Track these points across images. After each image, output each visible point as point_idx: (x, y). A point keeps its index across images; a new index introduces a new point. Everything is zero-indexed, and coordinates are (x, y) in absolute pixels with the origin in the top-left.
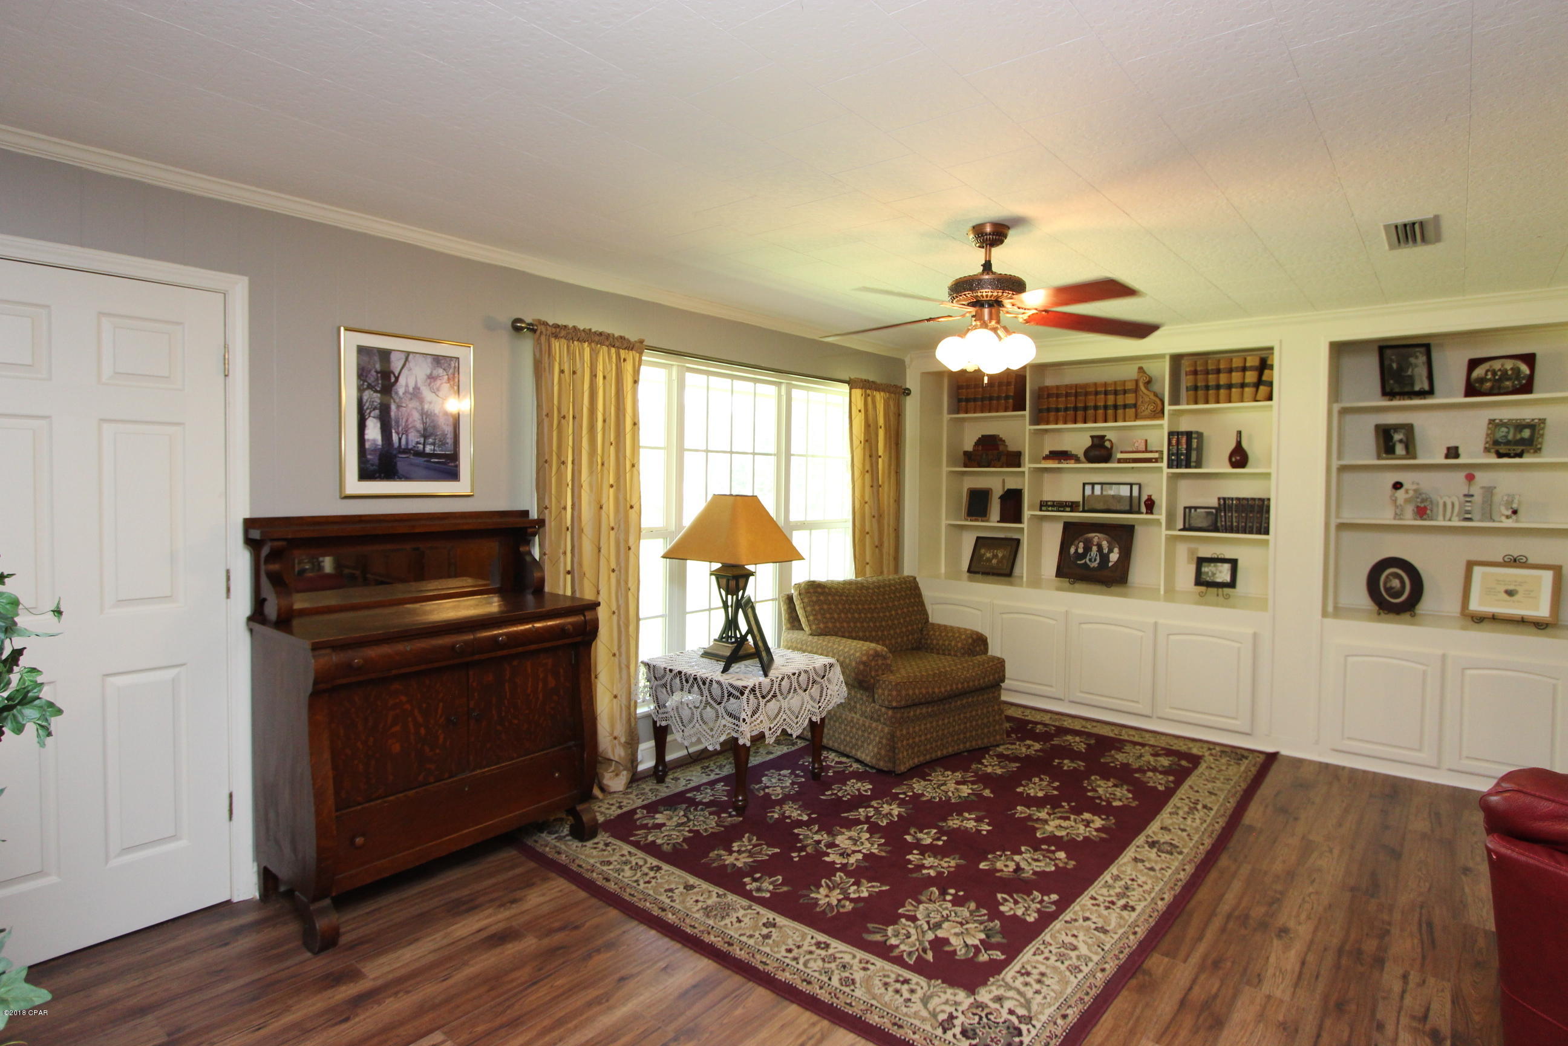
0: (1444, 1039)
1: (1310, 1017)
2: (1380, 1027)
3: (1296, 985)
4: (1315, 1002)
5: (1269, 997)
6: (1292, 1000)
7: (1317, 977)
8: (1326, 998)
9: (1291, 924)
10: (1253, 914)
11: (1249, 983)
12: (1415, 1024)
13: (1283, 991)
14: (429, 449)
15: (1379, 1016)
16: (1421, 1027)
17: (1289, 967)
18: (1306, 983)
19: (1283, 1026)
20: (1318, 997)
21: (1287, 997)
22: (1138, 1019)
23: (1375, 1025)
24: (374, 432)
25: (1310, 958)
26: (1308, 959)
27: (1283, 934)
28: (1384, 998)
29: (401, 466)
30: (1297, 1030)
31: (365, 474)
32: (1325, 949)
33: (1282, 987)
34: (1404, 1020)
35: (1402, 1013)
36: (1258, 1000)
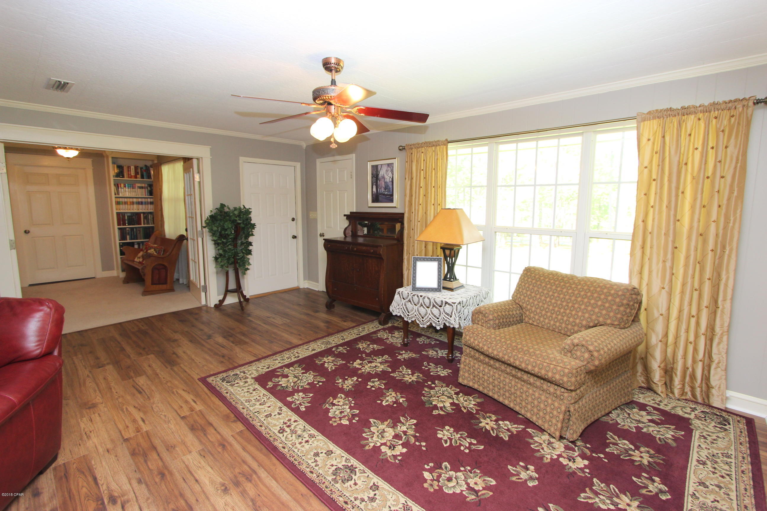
0: (109, 502)
1: (168, 459)
2: (140, 482)
3: (187, 467)
4: (173, 467)
5: (190, 452)
6: (182, 459)
7: (184, 479)
8: (171, 473)
9: (228, 498)
10: (249, 485)
11: (203, 450)
12: (126, 497)
13: (188, 459)
14: (386, 193)
15: (143, 486)
16: (122, 499)
17: (199, 472)
18: (185, 472)
19: (173, 447)
20: (175, 471)
21: (184, 458)
22: (213, 410)
23: (142, 480)
24: (374, 190)
25: (197, 488)
26: (198, 486)
27: (223, 488)
28: (148, 499)
29: (380, 199)
30: (168, 450)
31: (373, 201)
32: (197, 500)
33: (191, 461)
34: (131, 495)
35: (135, 498)
36: (192, 447)
